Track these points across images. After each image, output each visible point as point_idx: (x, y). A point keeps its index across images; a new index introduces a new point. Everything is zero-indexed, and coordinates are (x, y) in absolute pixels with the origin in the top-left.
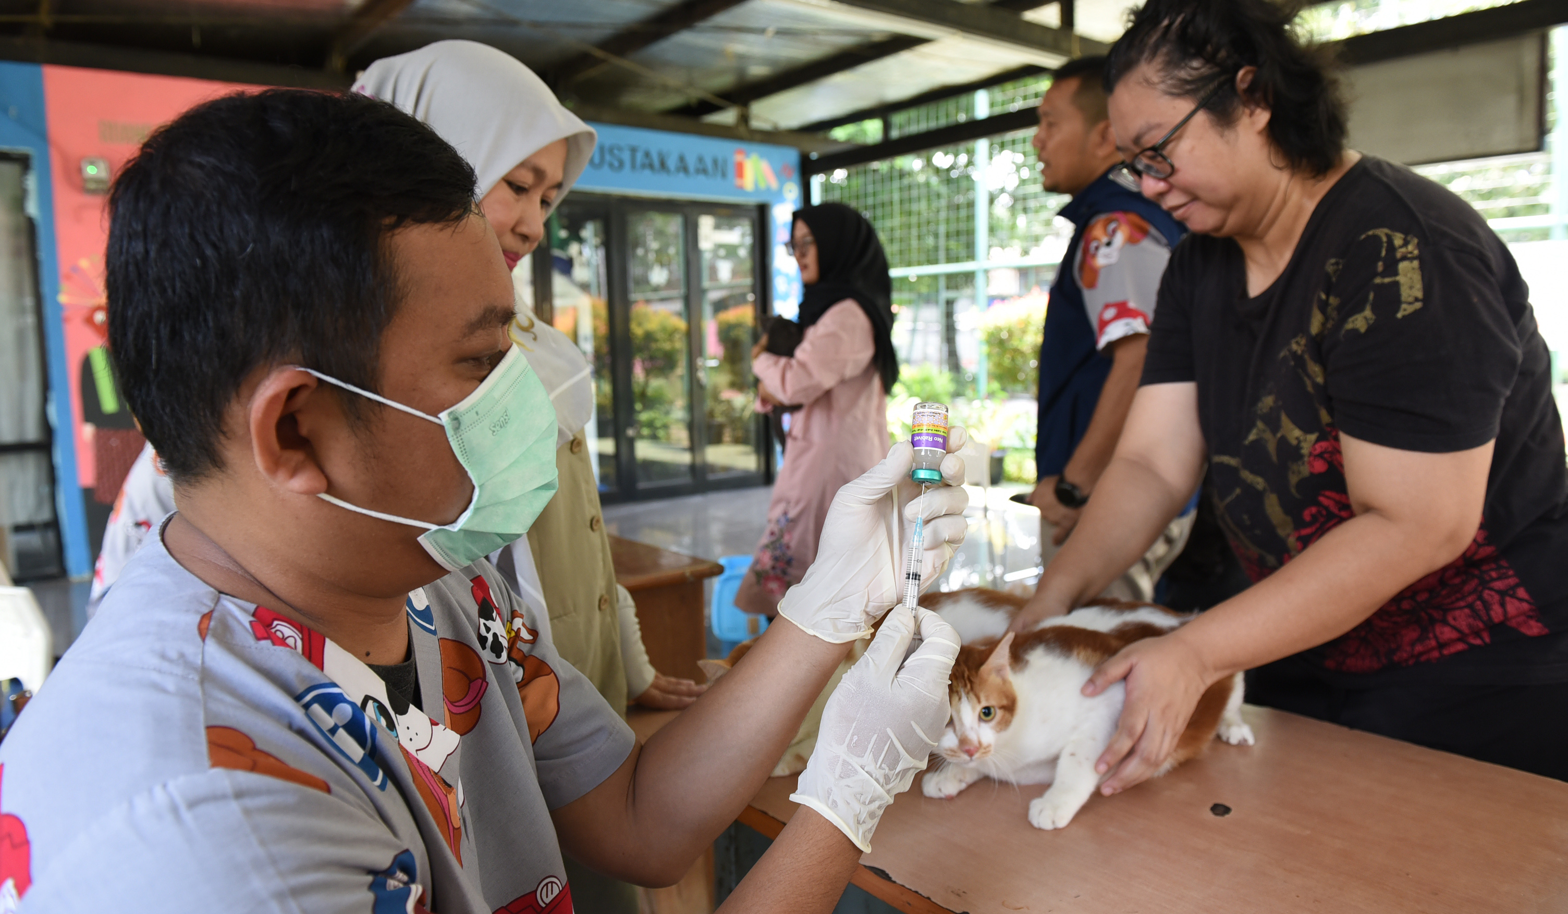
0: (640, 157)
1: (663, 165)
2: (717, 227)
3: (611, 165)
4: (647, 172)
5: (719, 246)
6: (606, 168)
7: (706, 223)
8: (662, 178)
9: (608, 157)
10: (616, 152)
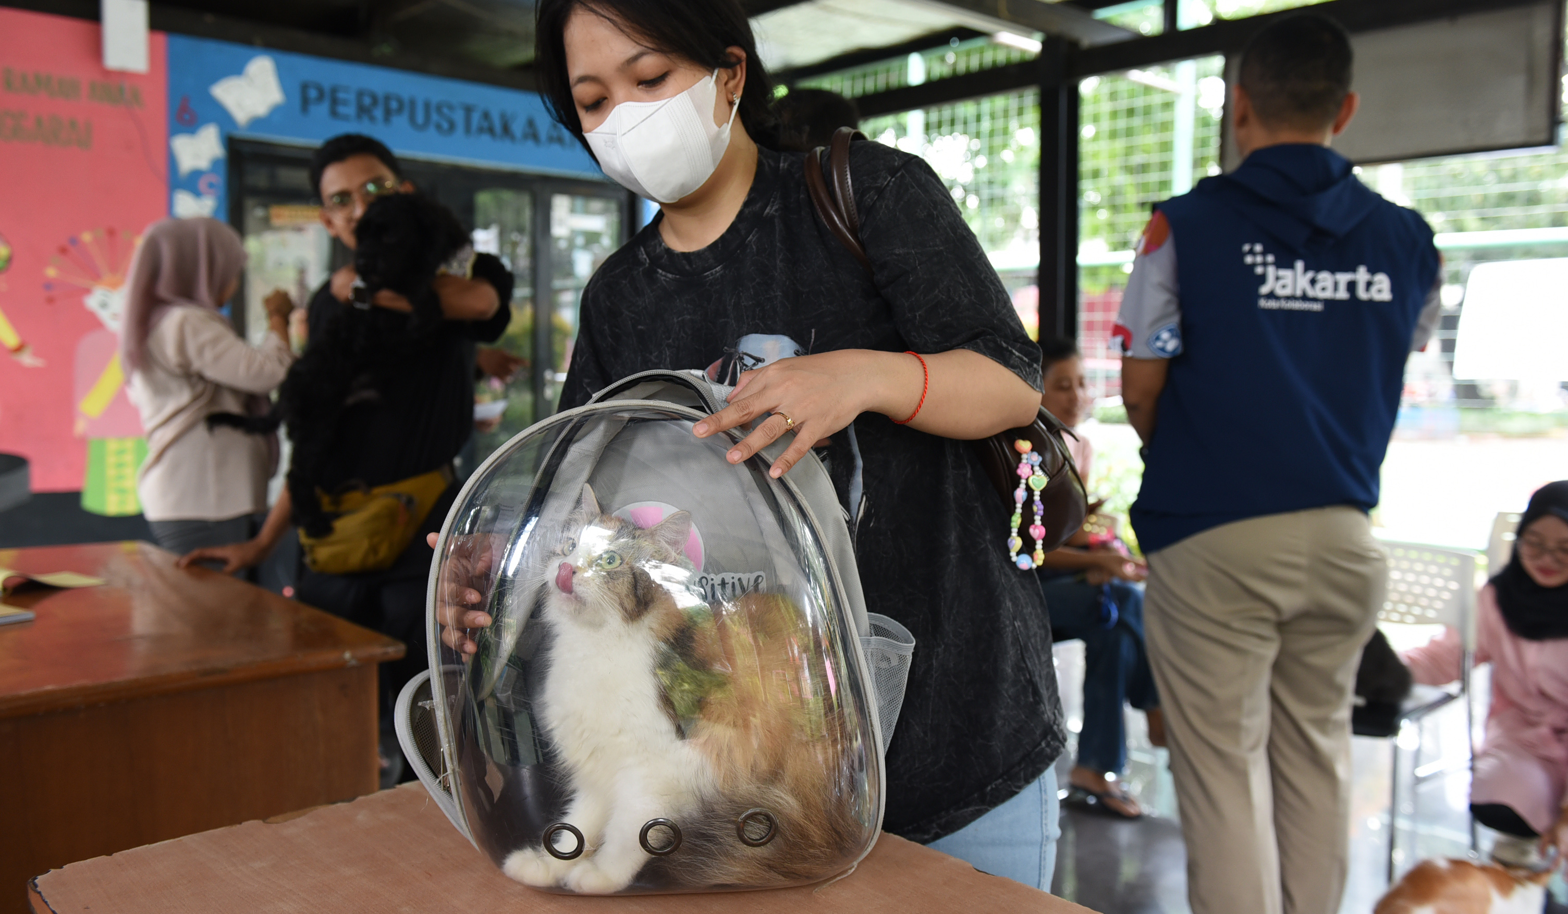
0: (476, 118)
1: (506, 130)
2: (573, 211)
3: (439, 127)
4: (486, 138)
5: (574, 233)
6: (432, 131)
7: (561, 205)
8: (505, 146)
9: (435, 117)
10: (445, 110)
